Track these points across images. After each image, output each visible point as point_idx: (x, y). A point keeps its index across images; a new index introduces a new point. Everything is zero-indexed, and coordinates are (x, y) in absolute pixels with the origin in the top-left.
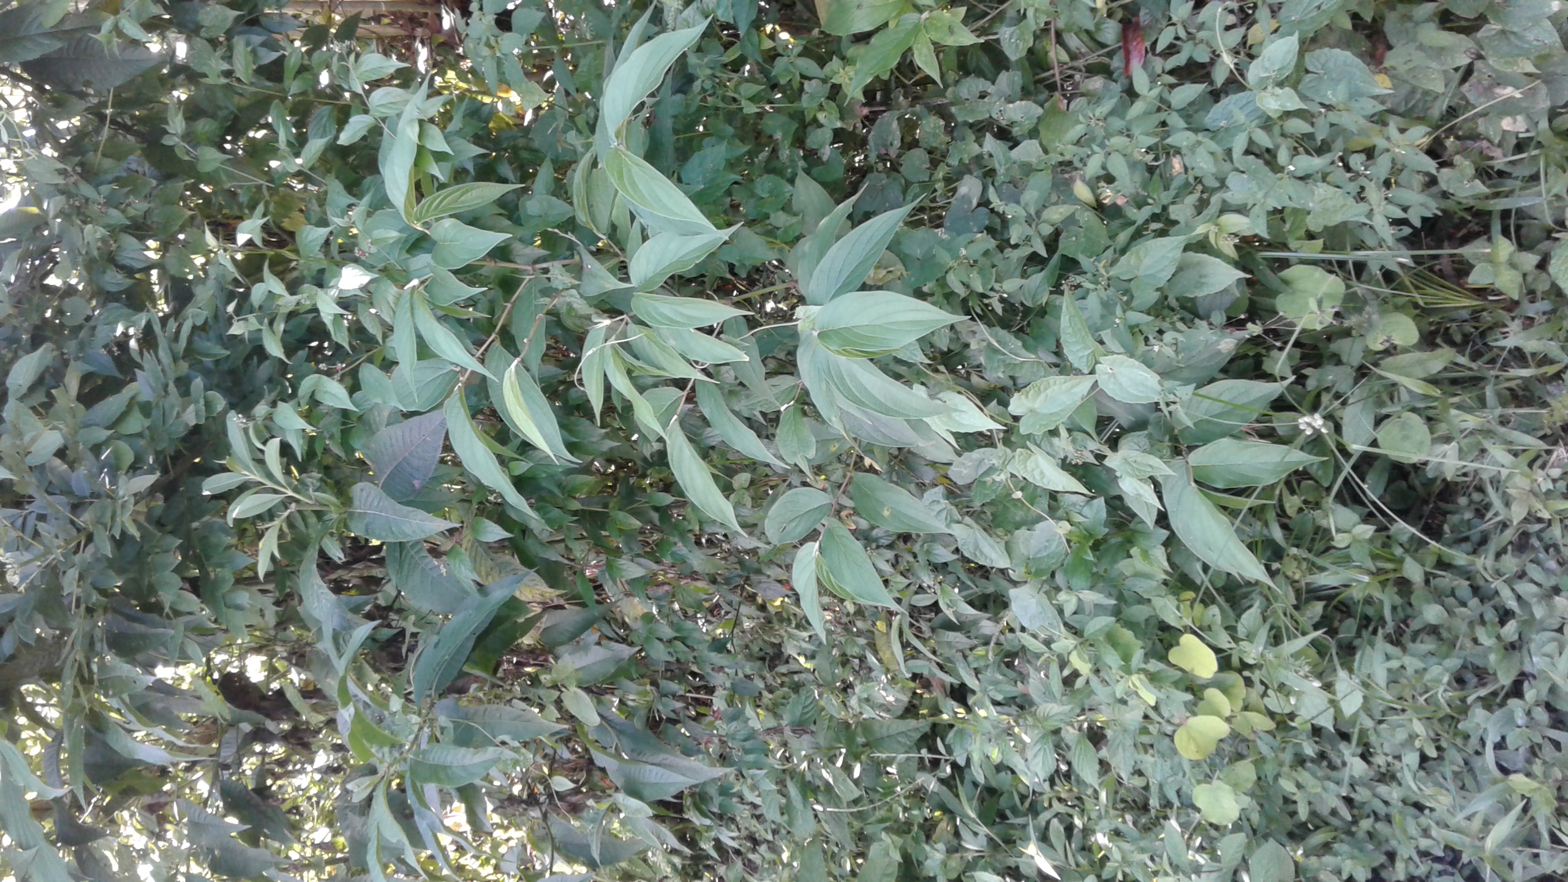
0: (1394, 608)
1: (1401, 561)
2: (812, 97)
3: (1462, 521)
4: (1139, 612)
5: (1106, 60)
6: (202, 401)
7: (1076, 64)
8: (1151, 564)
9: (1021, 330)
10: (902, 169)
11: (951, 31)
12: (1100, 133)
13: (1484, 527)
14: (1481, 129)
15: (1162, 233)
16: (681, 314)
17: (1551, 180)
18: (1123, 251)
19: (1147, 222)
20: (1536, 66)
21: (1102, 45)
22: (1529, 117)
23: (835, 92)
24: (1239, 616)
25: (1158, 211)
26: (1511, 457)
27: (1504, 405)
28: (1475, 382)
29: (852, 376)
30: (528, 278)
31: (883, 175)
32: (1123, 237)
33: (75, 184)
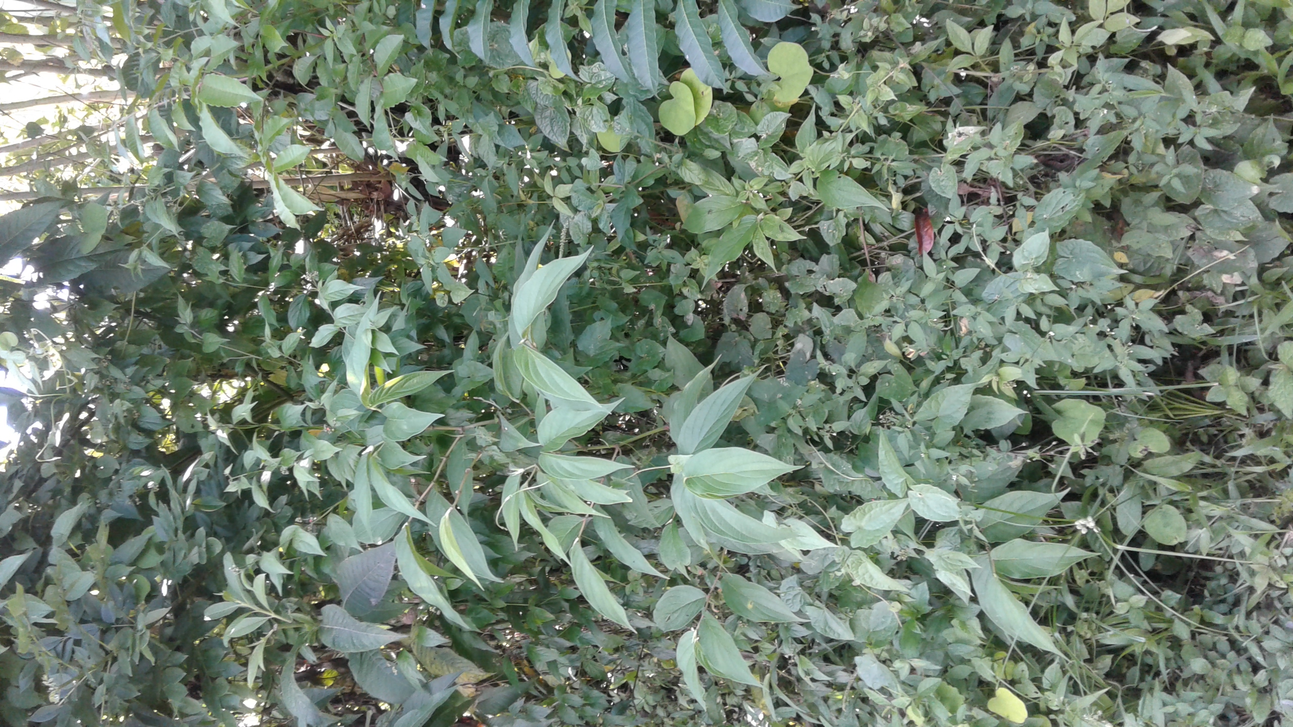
0: (1168, 660)
1: (1171, 621)
2: (677, 276)
3: (1219, 586)
4: (962, 671)
5: (905, 241)
6: (204, 545)
7: (881, 245)
8: (969, 633)
9: (851, 451)
10: (751, 329)
11: (781, 229)
12: (901, 306)
13: (1237, 591)
14: (1205, 282)
15: (957, 381)
16: (578, 468)
17: (1265, 318)
18: (927, 395)
19: (943, 373)
20: (1244, 235)
21: (902, 231)
22: (1243, 273)
23: (694, 274)
24: (1043, 671)
25: (951, 365)
26: (1251, 540)
27: (1243, 495)
28: (1221, 476)
29: (714, 511)
30: (459, 436)
31: (736, 334)
32: (925, 384)
33: (107, 368)
